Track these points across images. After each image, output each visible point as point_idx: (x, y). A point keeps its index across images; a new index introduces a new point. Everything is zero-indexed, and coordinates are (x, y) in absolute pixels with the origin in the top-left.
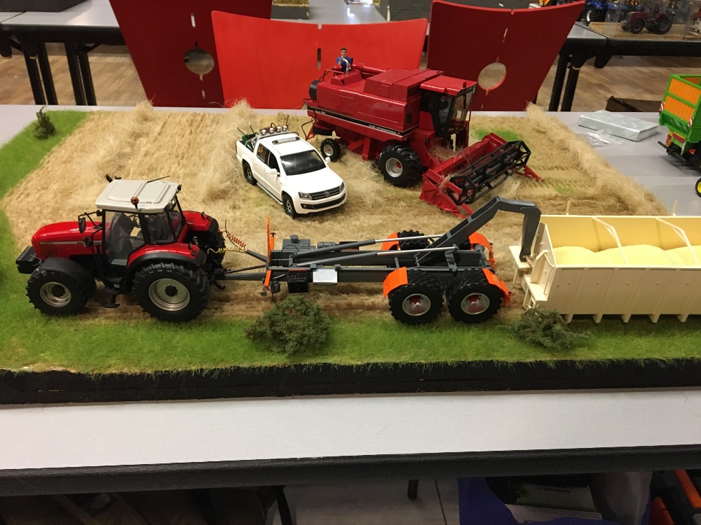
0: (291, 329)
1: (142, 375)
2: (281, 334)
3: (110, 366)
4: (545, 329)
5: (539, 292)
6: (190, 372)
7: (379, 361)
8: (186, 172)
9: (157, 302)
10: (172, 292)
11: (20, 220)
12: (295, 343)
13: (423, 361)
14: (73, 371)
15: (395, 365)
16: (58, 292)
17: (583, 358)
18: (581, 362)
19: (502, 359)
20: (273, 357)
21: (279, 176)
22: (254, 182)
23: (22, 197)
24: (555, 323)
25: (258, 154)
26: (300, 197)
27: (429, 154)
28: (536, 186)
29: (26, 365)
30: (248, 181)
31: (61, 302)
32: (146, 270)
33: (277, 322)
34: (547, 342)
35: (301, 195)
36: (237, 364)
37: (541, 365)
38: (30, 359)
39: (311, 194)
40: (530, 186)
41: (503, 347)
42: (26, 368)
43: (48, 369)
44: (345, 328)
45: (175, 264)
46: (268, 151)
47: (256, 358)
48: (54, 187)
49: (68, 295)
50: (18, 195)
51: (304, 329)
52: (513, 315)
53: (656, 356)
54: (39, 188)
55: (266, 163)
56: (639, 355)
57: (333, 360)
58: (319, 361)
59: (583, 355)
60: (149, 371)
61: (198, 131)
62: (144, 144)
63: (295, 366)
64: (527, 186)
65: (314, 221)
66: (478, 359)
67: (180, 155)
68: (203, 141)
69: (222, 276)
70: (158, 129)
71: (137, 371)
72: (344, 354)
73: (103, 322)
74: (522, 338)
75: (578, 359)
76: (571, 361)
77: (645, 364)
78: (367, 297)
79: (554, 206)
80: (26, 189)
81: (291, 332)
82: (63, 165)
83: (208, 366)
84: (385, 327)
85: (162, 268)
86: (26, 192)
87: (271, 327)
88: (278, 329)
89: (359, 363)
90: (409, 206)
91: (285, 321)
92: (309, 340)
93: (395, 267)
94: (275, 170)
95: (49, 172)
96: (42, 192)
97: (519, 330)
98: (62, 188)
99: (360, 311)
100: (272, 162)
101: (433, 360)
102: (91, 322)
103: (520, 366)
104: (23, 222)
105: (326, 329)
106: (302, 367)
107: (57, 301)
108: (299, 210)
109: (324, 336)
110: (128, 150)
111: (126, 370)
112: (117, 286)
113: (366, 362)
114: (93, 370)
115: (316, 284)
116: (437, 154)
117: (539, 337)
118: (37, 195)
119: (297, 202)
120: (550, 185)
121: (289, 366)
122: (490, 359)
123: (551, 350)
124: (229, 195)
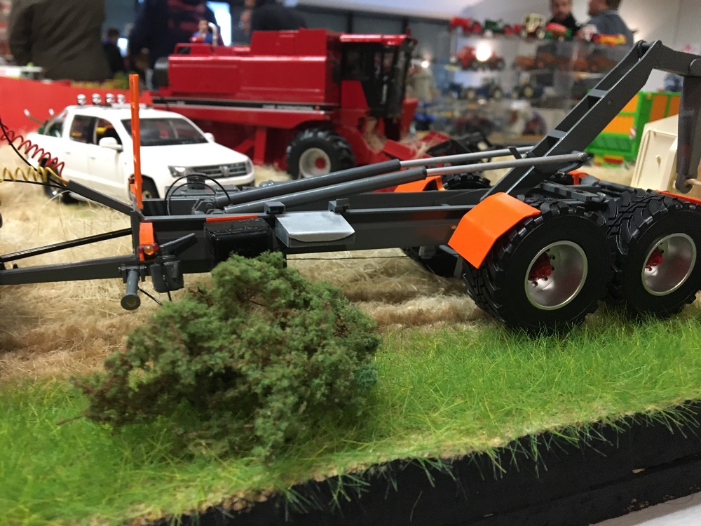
0: (263, 354)
2: (231, 376)
12: (292, 399)
20: (204, 476)
21: (119, 151)
33: (210, 338)
46: (95, 119)
47: (137, 490)
51: (310, 350)
63: (295, 490)
87: (189, 358)
92: (331, 385)
106: (322, 488)
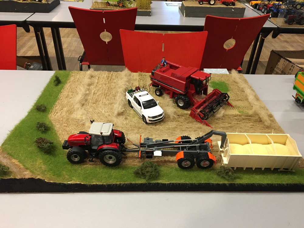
0: (147, 172)
1: (102, 185)
2: (144, 173)
3: (93, 182)
4: (226, 173)
5: (226, 161)
6: (117, 184)
7: (174, 182)
8: (109, 102)
9: (106, 161)
10: (110, 158)
11: (57, 124)
13: (188, 183)
14: (82, 183)
15: (179, 184)
16: (76, 157)
17: (238, 183)
18: (237, 184)
19: (212, 182)
20: (142, 180)
21: (141, 109)
22: (132, 107)
23: (55, 114)
24: (230, 171)
25: (134, 99)
26: (149, 118)
27: (193, 98)
28: (231, 109)
29: (69, 181)
30: (130, 106)
31: (76, 160)
32: (104, 152)
33: (143, 170)
34: (227, 177)
35: (149, 117)
36: (131, 182)
37: (225, 184)
38: (70, 180)
39: (152, 117)
40: (229, 109)
41: (213, 178)
42: (69, 182)
43: (75, 183)
44: (163, 169)
45: (112, 151)
46: (138, 99)
47: (136, 180)
48: (65, 109)
49: (79, 157)
50: (54, 113)
51: (151, 172)
52: (217, 166)
53: (261, 182)
54: (60, 109)
55: (137, 103)
56: (256, 182)
57: (160, 181)
58: (156, 182)
59: (238, 181)
60: (105, 184)
61: (111, 82)
62: (93, 89)
63: (148, 183)
64: (228, 109)
65: (153, 125)
66: (205, 182)
67: (106, 94)
68: (113, 87)
69: (125, 151)
70: (96, 81)
71: (101, 184)
72: (163, 180)
73: (90, 166)
74: (219, 175)
75: (236, 183)
76: (234, 184)
77: (257, 185)
78: (171, 158)
79: (236, 119)
80: (56, 110)
81: (147, 173)
82: (66, 99)
83: (122, 183)
84: (176, 170)
85: (108, 152)
86: (57, 111)
87: (141, 171)
88: (143, 172)
89: (168, 183)
90: (185, 119)
91: (146, 169)
92: (153, 176)
93: (180, 150)
94: (140, 107)
95: (62, 102)
96: (61, 111)
97: (218, 173)
98: (68, 109)
99: (168, 163)
100: (139, 104)
101: (191, 182)
102: (85, 166)
103: (218, 184)
104: (57, 125)
105: (158, 172)
106: (150, 183)
107: (75, 159)
108: (148, 121)
109: (157, 174)
110: (88, 92)
111: (98, 183)
112: (94, 156)
113: (170, 182)
114: (88, 183)
115: (155, 156)
116: (196, 98)
117: (224, 175)
118: (60, 113)
119: (147, 119)
120: (236, 109)
121: (147, 183)
122: (209, 182)
123: (228, 180)
124: (124, 114)
